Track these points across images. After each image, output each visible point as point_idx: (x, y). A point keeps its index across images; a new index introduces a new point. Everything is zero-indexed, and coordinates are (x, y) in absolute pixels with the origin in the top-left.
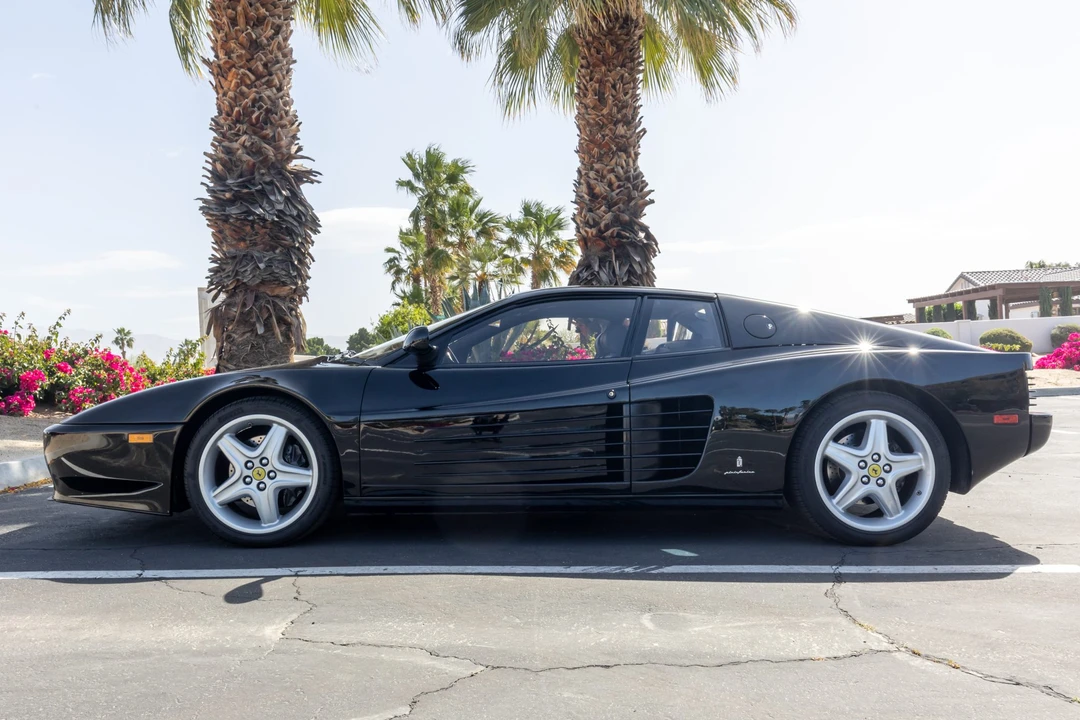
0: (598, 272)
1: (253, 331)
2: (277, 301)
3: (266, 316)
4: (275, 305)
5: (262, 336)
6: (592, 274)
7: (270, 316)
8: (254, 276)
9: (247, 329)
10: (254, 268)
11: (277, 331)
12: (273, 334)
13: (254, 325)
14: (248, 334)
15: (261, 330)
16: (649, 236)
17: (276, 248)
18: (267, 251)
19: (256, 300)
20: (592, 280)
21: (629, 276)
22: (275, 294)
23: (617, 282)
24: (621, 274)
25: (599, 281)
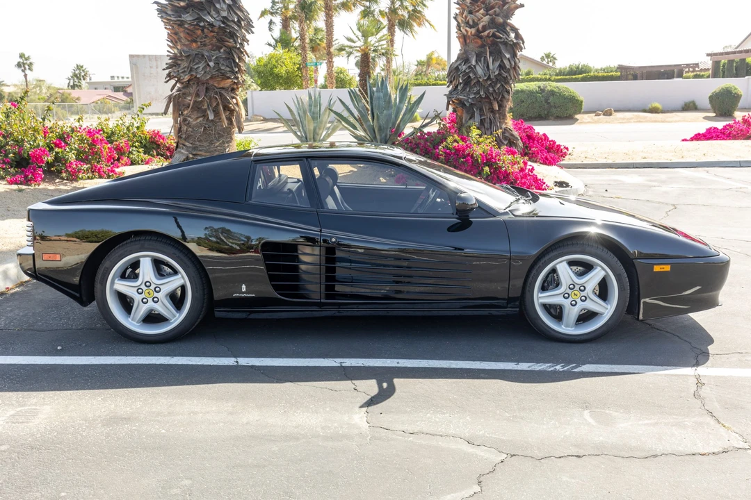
0: (475, 66)
1: (205, 116)
2: (223, 92)
3: (215, 104)
4: (221, 95)
5: (212, 120)
6: (470, 67)
7: (218, 104)
8: (205, 72)
9: (199, 115)
10: (205, 66)
11: (224, 117)
12: (220, 119)
13: (205, 111)
14: (201, 119)
15: (211, 117)
16: (518, 36)
17: (221, 48)
18: (214, 51)
19: (206, 92)
20: (469, 72)
21: (500, 70)
22: (221, 86)
23: (490, 75)
24: (494, 69)
25: (475, 74)
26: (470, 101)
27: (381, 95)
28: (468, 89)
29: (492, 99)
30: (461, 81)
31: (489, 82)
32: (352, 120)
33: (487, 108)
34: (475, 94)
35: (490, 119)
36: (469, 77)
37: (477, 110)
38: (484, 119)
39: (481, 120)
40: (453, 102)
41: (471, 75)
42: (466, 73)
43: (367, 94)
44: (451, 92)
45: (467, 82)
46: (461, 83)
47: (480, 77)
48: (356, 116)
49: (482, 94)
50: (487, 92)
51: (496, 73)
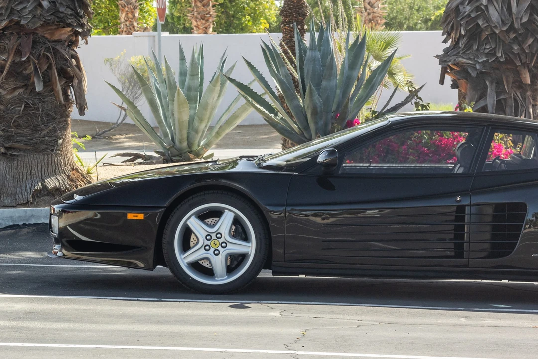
0: (486, 7)
1: (28, 86)
2: (58, 47)
3: (46, 67)
4: (56, 52)
5: (39, 93)
6: (478, 9)
7: (50, 67)
8: (34, 17)
9: (18, 84)
10: (35, 8)
11: (59, 88)
12: (53, 90)
13: (28, 78)
14: (21, 91)
15: (39, 87)
19: (33, 47)
20: (477, 17)
21: (531, 15)
22: (56, 37)
23: (512, 23)
24: (518, 12)
25: (487, 20)
26: (478, 67)
27: (318, 55)
28: (475, 47)
29: (518, 64)
30: (463, 33)
31: (512, 36)
32: (268, 98)
33: (511, 80)
34: (487, 55)
35: (515, 100)
36: (478, 24)
37: (491, 83)
38: (505, 99)
39: (499, 102)
40: (452, 69)
41: (480, 22)
42: (471, 20)
43: (294, 54)
44: (446, 51)
45: (474, 34)
46: (464, 36)
47: (496, 27)
48: (275, 90)
49: (499, 55)
50: (508, 51)
51: (525, 20)
